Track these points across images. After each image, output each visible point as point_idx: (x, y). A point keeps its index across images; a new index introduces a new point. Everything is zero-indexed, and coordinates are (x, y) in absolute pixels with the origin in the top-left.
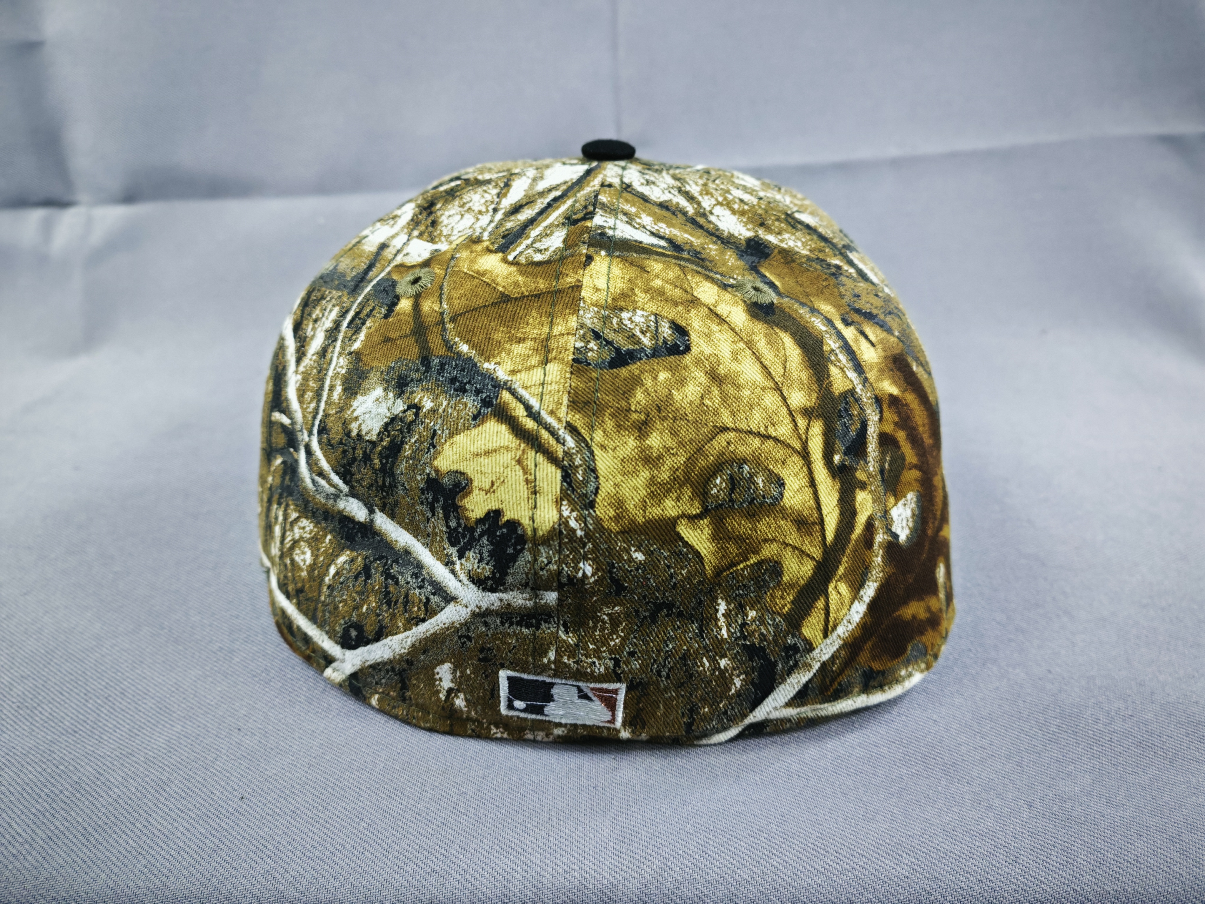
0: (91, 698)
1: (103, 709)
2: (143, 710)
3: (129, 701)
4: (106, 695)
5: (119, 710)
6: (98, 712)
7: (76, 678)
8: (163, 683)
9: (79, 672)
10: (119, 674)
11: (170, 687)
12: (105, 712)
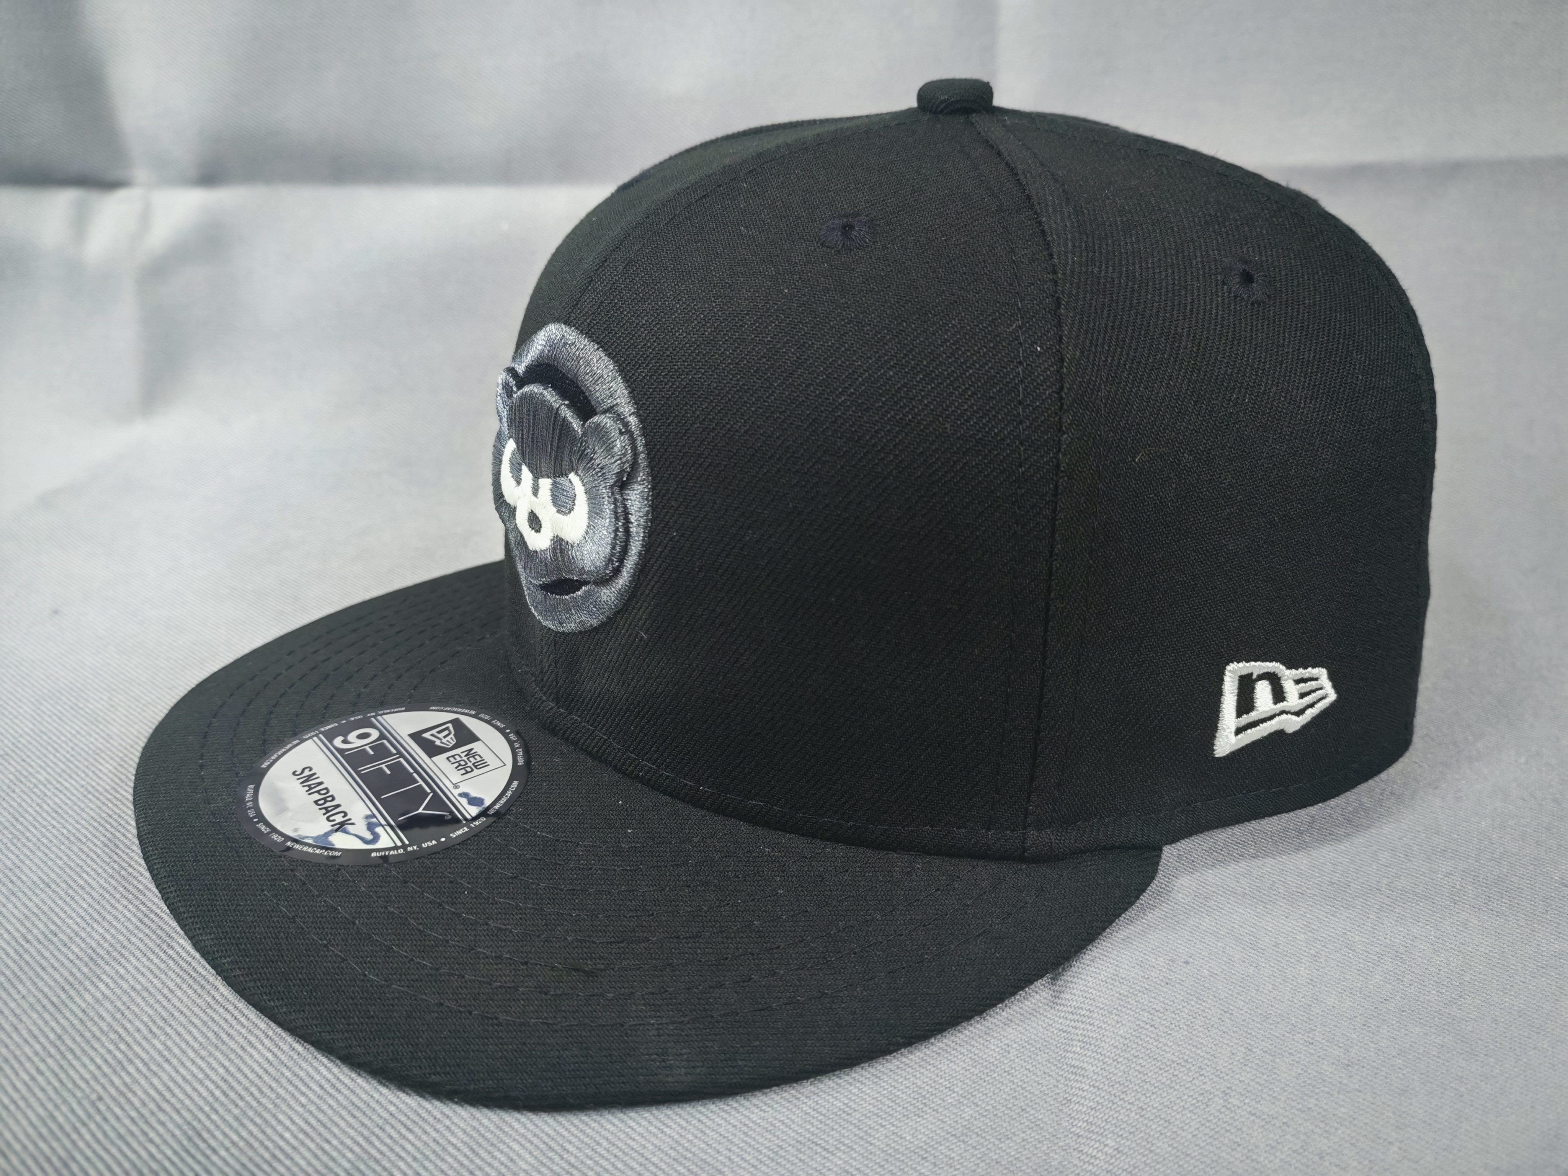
0: (65, 1101)
1: (83, 1131)
2: (157, 1140)
3: (134, 1114)
4: (94, 1097)
5: (112, 1135)
6: (75, 1136)
7: (44, 1048)
8: (201, 1076)
9: (52, 1036)
10: (122, 1046)
11: (212, 1087)
12: (88, 1137)
